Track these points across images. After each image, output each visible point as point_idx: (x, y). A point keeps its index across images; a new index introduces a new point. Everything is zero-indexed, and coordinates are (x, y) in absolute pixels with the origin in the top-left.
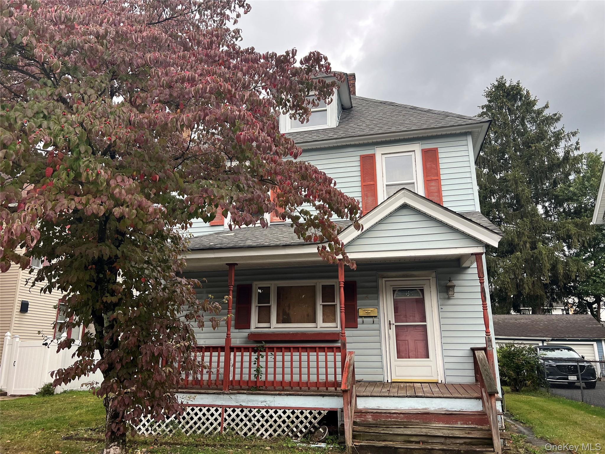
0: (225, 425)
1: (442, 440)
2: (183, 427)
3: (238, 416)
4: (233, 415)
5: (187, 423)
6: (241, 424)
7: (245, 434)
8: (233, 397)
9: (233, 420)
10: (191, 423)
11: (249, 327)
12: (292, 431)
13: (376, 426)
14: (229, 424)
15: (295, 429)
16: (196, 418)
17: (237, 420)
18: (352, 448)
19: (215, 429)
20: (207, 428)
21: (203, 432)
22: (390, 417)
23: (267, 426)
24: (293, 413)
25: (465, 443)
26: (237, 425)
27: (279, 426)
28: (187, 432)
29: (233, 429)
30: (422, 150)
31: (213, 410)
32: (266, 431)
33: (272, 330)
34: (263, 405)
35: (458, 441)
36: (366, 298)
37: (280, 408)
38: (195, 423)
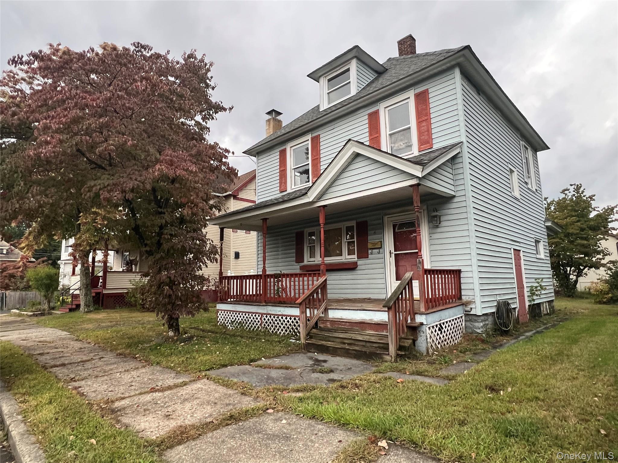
0: (263, 325)
1: (364, 344)
2: (245, 325)
3: (268, 320)
4: (266, 319)
5: (247, 323)
6: (270, 325)
7: (272, 332)
8: (265, 307)
9: (266, 322)
10: (248, 323)
11: (303, 261)
12: (294, 331)
13: (329, 330)
14: (265, 325)
15: (296, 330)
16: (250, 320)
17: (268, 322)
18: (304, 344)
19: (259, 327)
20: (255, 327)
21: (253, 329)
22: (340, 325)
23: (282, 327)
24: (295, 319)
25: (379, 347)
26: (268, 325)
27: (288, 328)
28: (247, 328)
29: (267, 328)
30: (415, 94)
31: (257, 315)
32: (282, 330)
33: (316, 262)
34: (280, 313)
35: (375, 345)
36: (375, 233)
37: (289, 316)
38: (250, 323)
